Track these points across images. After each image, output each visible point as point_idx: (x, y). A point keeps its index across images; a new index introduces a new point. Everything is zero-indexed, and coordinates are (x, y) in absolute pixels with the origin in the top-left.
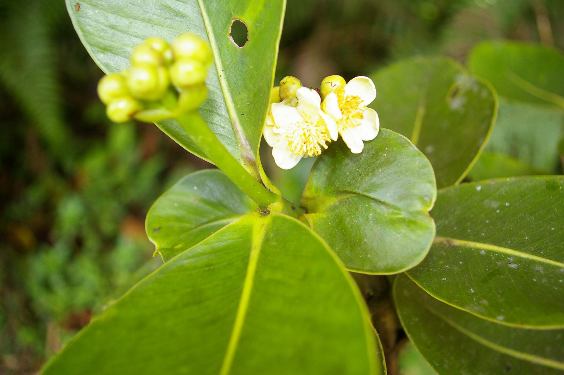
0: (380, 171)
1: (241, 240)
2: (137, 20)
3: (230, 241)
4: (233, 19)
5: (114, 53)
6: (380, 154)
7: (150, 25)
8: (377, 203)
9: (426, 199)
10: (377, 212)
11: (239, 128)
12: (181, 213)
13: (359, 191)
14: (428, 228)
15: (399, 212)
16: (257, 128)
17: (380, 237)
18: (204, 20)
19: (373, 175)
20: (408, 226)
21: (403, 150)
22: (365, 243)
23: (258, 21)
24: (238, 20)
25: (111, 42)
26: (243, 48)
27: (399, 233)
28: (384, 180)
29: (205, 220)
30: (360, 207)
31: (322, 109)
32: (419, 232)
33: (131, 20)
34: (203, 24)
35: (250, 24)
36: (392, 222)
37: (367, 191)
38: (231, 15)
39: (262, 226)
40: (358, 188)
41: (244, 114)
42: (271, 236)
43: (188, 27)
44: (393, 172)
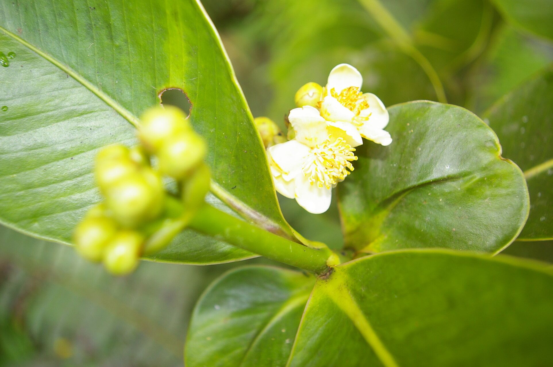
0: (420, 149)
1: (330, 319)
2: (51, 162)
3: (321, 329)
4: (159, 93)
5: (48, 214)
6: (405, 134)
7: (69, 159)
8: (439, 183)
9: (489, 144)
10: (447, 193)
11: (239, 204)
12: (220, 344)
13: (414, 183)
14: (513, 173)
15: (471, 176)
16: (262, 190)
17: (468, 216)
18: (125, 118)
19: (416, 158)
20: (490, 184)
21: (427, 114)
22: (456, 233)
23: (191, 77)
24: (166, 90)
25: (37, 205)
26: (189, 117)
27: (485, 198)
28: (431, 155)
29: (253, 332)
30: (423, 201)
31: (326, 120)
32: (505, 182)
33: (44, 167)
34: (126, 122)
35: (184, 84)
36: (470, 191)
37: (421, 178)
38: (154, 91)
39: (340, 289)
40: (409, 181)
41: (235, 187)
42: (363, 290)
43: (113, 135)
44: (434, 142)
